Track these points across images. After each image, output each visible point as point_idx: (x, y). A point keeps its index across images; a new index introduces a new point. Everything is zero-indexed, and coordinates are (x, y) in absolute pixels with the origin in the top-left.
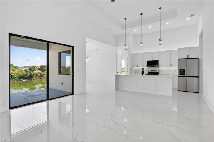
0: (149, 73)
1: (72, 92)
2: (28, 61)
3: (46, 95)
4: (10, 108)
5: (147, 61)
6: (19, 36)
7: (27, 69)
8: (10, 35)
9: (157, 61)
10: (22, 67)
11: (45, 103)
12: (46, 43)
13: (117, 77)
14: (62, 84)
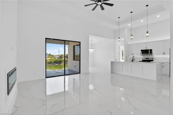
0: (143, 61)
1: (79, 72)
2: (59, 51)
3: (64, 73)
4: (46, 77)
5: (142, 50)
6: (50, 39)
7: (59, 57)
8: (46, 39)
9: (150, 50)
10: (56, 56)
11: (63, 77)
12: (64, 41)
13: (112, 63)
14: (75, 66)
